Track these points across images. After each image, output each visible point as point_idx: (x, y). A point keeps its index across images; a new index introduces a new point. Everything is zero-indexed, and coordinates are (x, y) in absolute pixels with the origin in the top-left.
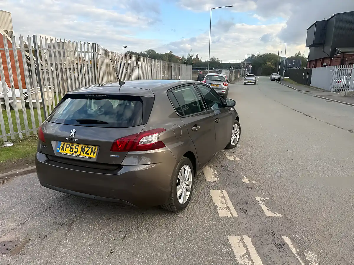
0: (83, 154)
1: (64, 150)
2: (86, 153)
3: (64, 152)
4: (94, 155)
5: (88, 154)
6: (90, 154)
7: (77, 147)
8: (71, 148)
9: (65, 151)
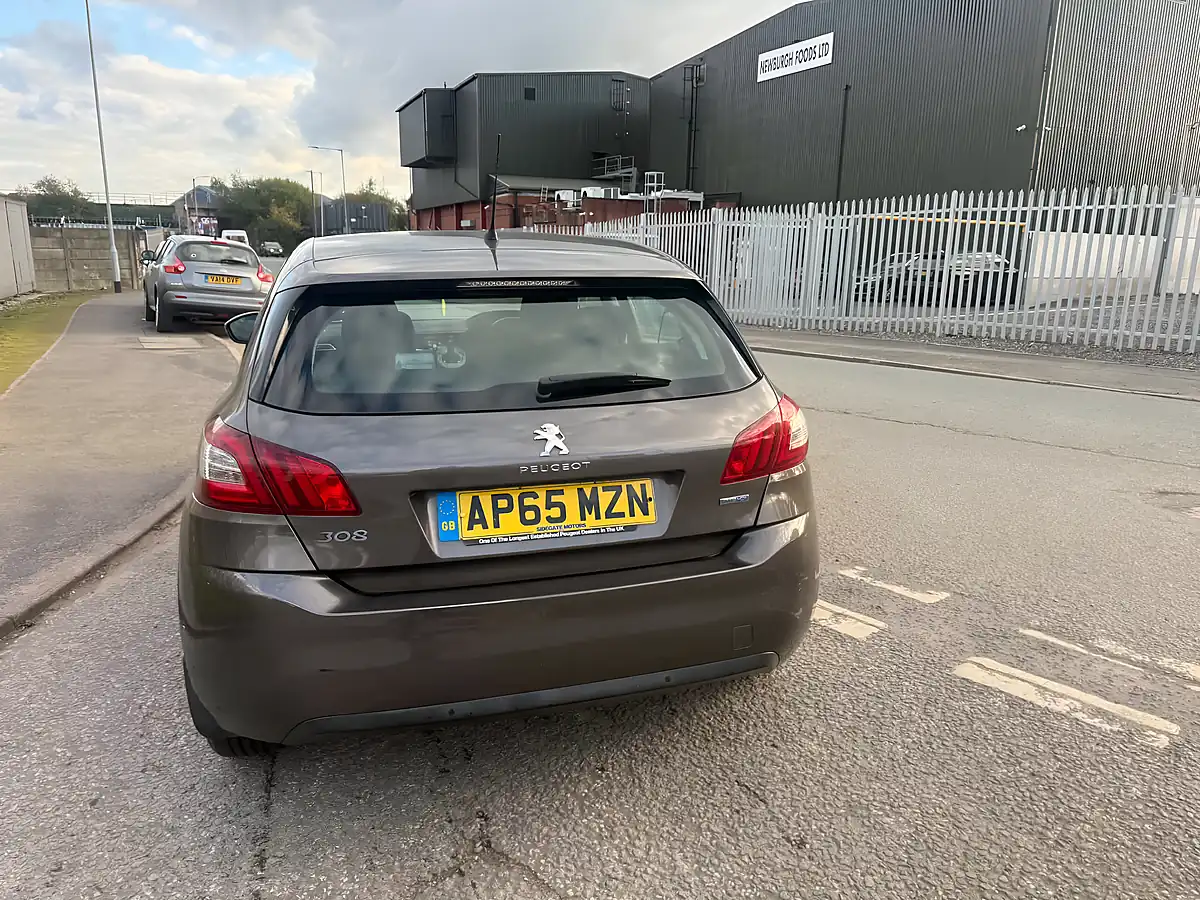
0: (598, 517)
1: (485, 527)
2: (609, 515)
3: (491, 531)
4: (646, 513)
5: (622, 515)
6: (627, 514)
7: (554, 499)
8: (523, 509)
9: (497, 525)
